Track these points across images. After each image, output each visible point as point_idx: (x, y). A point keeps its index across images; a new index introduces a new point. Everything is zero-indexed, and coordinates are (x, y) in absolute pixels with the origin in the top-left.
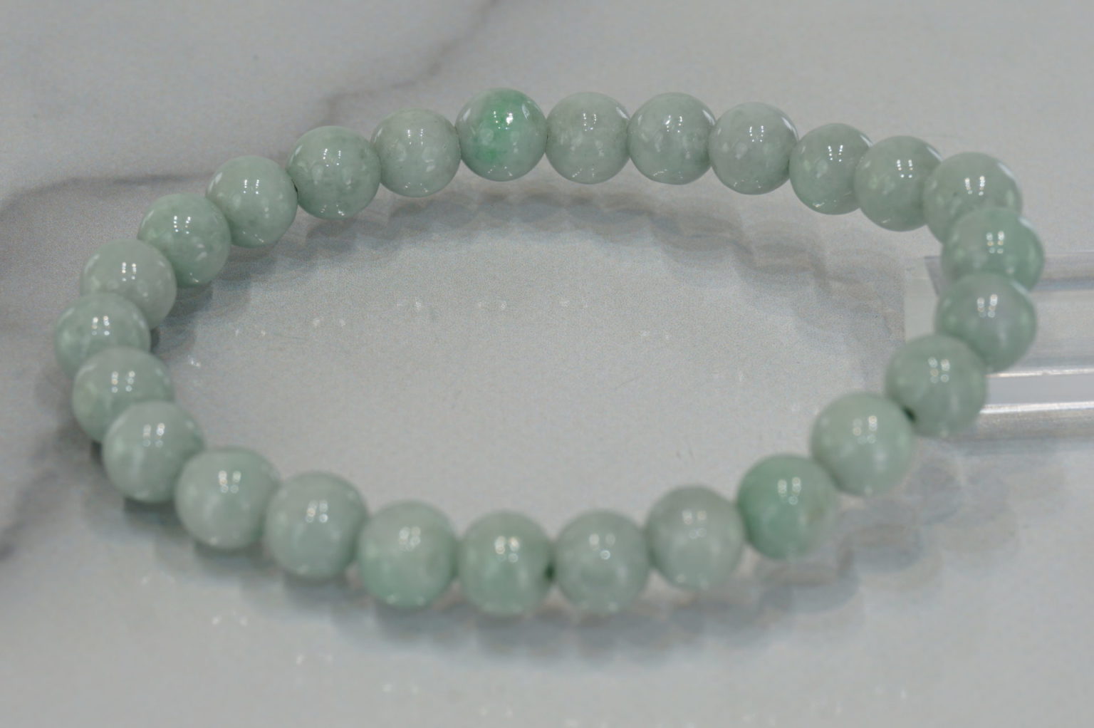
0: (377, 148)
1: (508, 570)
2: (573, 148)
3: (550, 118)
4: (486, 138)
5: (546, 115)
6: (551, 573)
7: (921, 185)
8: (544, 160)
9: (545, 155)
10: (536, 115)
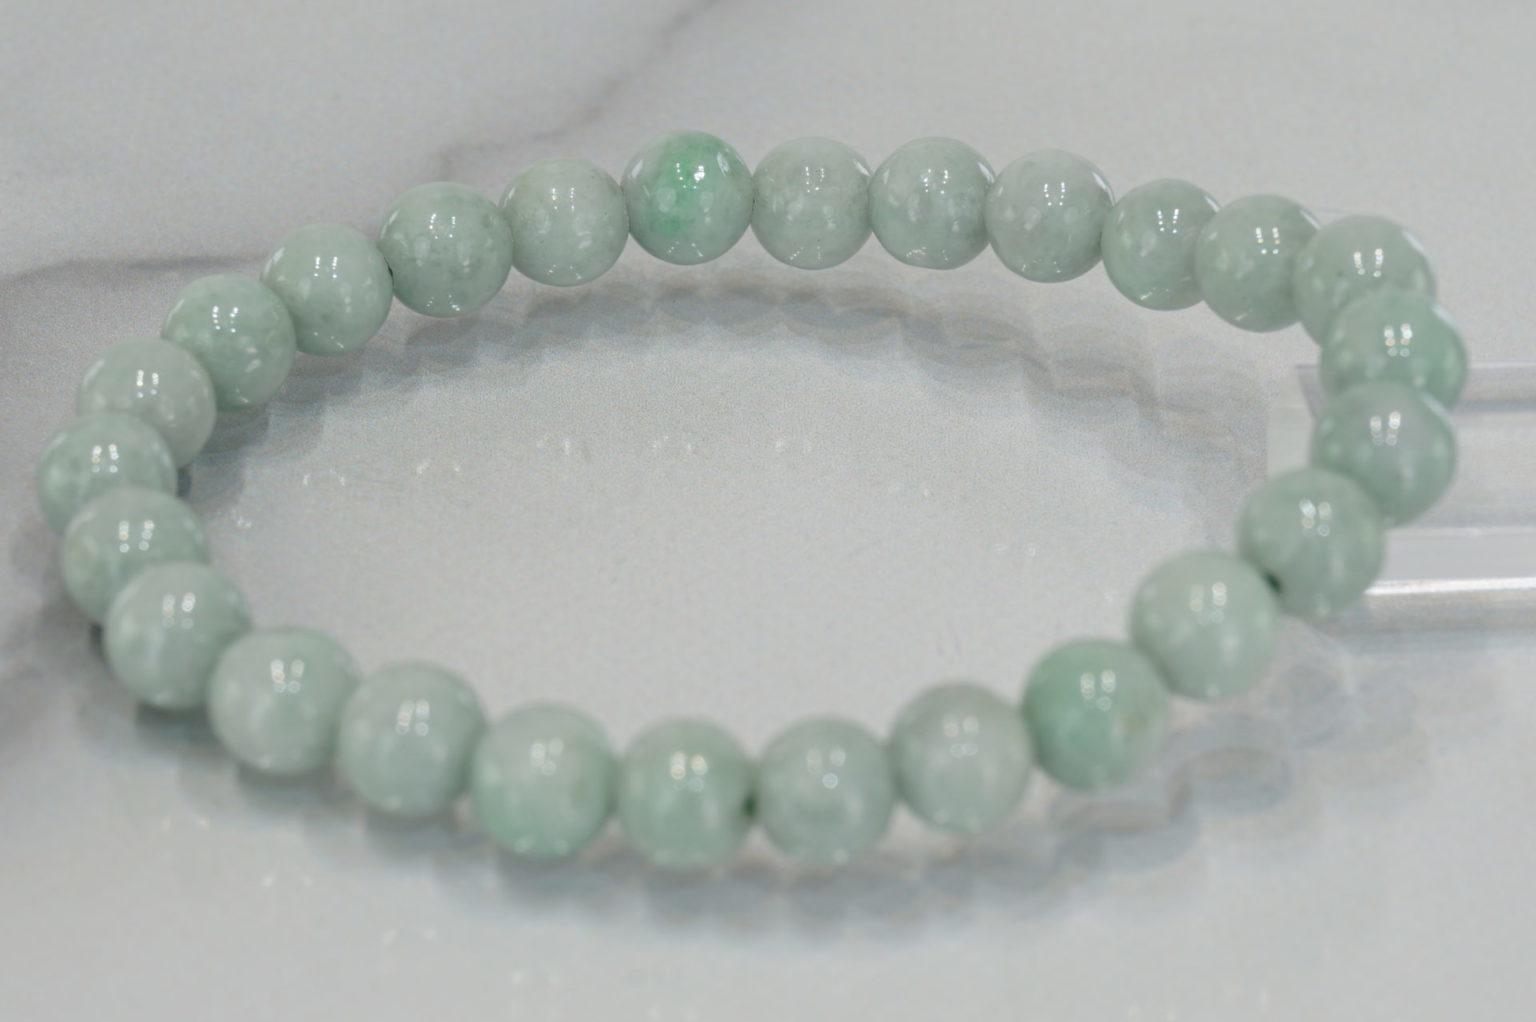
0: (508, 214)
1: (689, 802)
2: (790, 217)
3: (757, 174)
4: (666, 201)
5: (752, 170)
6: (751, 807)
7: (1290, 264)
8: (749, 234)
9: (750, 227)
10: (737, 168)
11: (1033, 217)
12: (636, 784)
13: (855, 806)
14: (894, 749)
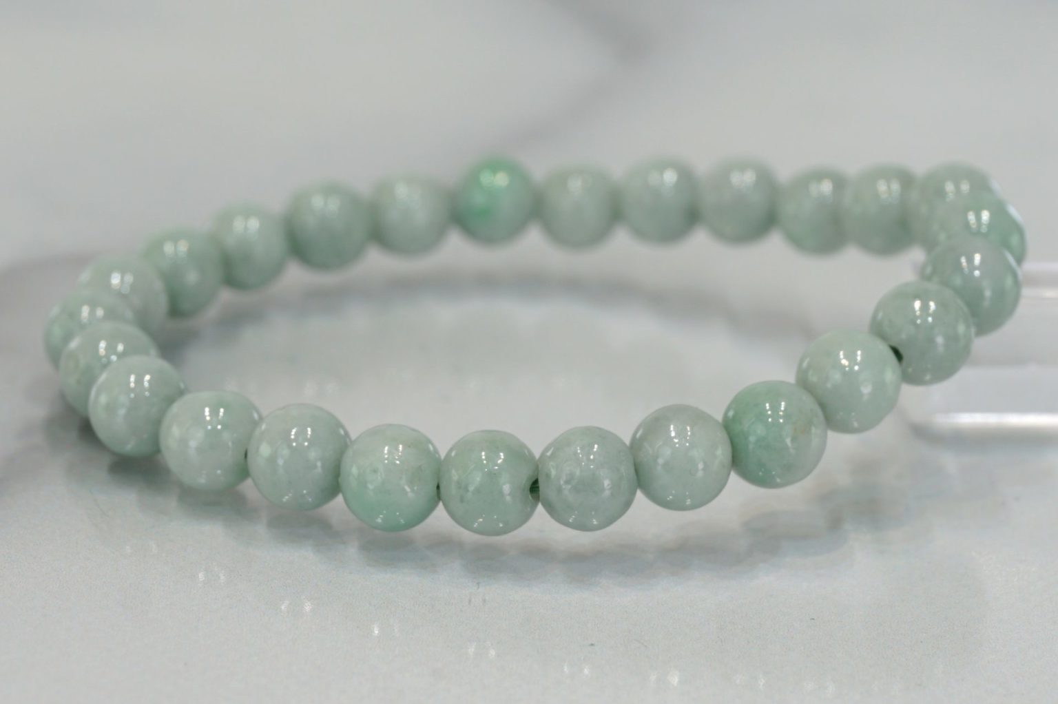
6: (534, 487)
14: (636, 445)
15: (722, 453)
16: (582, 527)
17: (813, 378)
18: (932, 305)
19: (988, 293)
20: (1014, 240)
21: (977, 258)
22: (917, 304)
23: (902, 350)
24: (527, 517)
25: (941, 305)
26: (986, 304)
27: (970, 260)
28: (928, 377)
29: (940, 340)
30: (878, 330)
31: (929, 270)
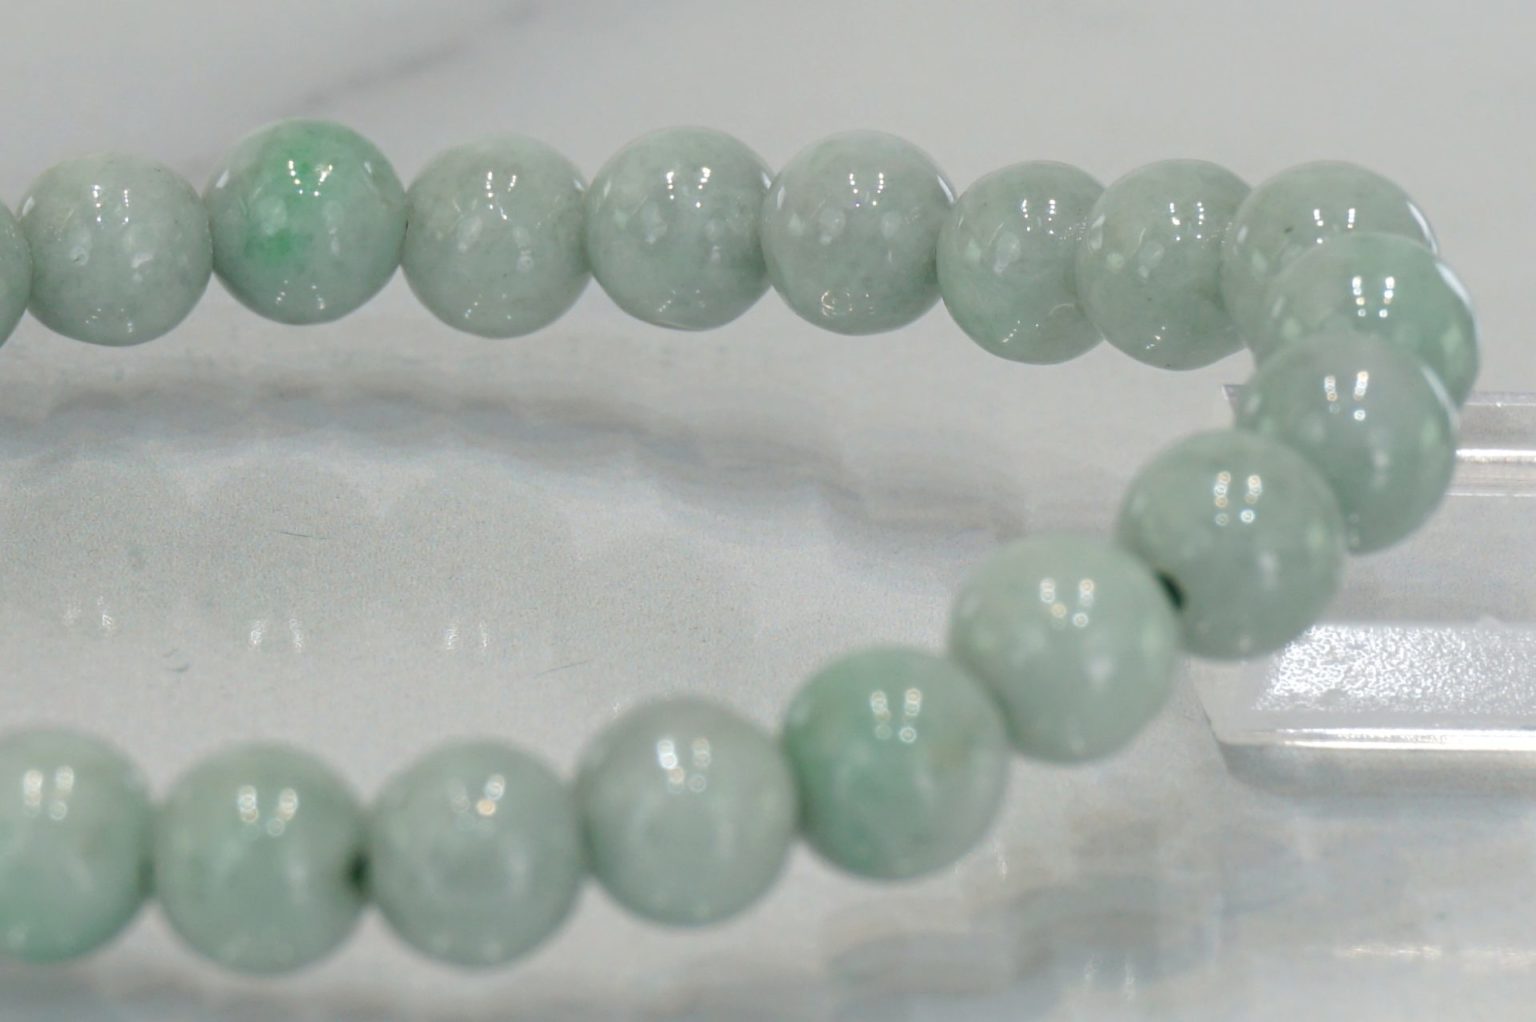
0: (32, 230)
1: (265, 848)
2: (463, 247)
3: (415, 185)
4: (274, 217)
5: (406, 185)
6: (358, 874)
7: (1216, 246)
8: (399, 280)
9: (399, 272)
10: (383, 174)
11: (834, 222)
12: (182, 842)
13: (518, 865)
14: (586, 784)
15: (775, 803)
16: (464, 959)
17: (985, 641)
18: (1254, 484)
19: (1381, 459)
20: (1452, 339)
21: (1362, 381)
22: (1221, 486)
23: (1186, 584)
24: (337, 936)
25: (1273, 484)
26: (1380, 481)
27: (1346, 384)
28: (1245, 643)
29: (1268, 562)
30: (1133, 539)
31: (1254, 403)
